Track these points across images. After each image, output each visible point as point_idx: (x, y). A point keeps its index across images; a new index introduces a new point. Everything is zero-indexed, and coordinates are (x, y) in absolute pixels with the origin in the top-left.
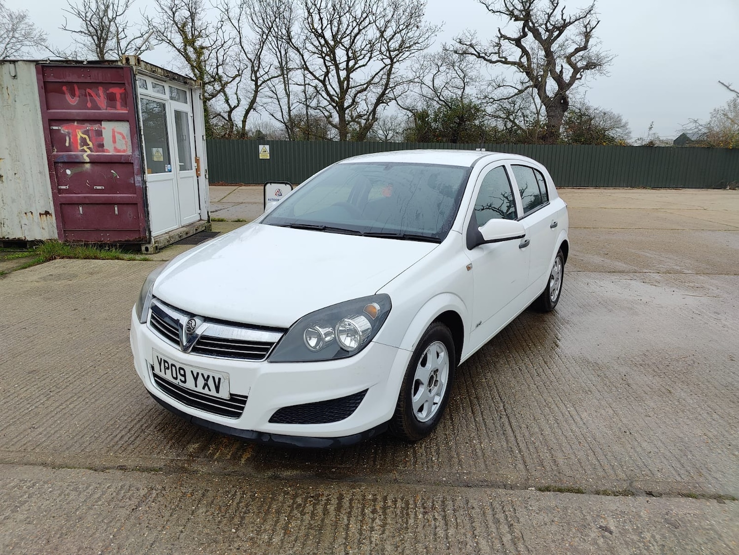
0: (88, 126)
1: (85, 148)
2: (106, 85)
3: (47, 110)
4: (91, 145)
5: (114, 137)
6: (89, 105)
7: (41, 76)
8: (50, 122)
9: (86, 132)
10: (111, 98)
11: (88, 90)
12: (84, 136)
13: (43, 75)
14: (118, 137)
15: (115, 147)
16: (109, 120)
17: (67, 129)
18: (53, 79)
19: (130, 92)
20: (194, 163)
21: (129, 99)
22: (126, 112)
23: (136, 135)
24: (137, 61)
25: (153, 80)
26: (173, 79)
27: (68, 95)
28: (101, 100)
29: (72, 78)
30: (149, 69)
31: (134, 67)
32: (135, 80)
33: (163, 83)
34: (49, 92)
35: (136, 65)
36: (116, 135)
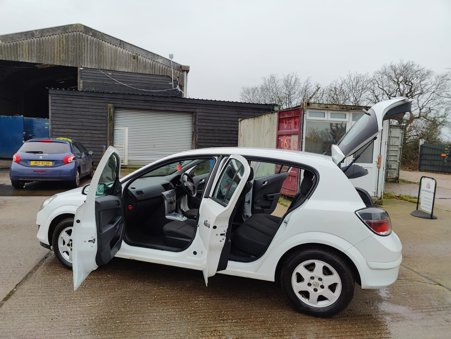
0: (288, 137)
1: (286, 147)
2: (294, 118)
3: (278, 130)
4: (287, 147)
6: (289, 128)
7: (278, 116)
8: (279, 136)
9: (287, 141)
10: (295, 124)
11: (290, 121)
12: (286, 142)
14: (295, 142)
15: (294, 148)
16: (293, 135)
17: (282, 139)
18: (281, 117)
19: (300, 120)
20: (375, 159)
21: (300, 124)
22: (298, 130)
23: (300, 142)
24: (307, 104)
25: (332, 112)
26: (352, 109)
27: (284, 124)
28: (293, 125)
29: (286, 116)
30: (322, 107)
31: (304, 108)
32: (304, 114)
33: (345, 113)
34: (280, 123)
35: (305, 106)
36: (295, 141)
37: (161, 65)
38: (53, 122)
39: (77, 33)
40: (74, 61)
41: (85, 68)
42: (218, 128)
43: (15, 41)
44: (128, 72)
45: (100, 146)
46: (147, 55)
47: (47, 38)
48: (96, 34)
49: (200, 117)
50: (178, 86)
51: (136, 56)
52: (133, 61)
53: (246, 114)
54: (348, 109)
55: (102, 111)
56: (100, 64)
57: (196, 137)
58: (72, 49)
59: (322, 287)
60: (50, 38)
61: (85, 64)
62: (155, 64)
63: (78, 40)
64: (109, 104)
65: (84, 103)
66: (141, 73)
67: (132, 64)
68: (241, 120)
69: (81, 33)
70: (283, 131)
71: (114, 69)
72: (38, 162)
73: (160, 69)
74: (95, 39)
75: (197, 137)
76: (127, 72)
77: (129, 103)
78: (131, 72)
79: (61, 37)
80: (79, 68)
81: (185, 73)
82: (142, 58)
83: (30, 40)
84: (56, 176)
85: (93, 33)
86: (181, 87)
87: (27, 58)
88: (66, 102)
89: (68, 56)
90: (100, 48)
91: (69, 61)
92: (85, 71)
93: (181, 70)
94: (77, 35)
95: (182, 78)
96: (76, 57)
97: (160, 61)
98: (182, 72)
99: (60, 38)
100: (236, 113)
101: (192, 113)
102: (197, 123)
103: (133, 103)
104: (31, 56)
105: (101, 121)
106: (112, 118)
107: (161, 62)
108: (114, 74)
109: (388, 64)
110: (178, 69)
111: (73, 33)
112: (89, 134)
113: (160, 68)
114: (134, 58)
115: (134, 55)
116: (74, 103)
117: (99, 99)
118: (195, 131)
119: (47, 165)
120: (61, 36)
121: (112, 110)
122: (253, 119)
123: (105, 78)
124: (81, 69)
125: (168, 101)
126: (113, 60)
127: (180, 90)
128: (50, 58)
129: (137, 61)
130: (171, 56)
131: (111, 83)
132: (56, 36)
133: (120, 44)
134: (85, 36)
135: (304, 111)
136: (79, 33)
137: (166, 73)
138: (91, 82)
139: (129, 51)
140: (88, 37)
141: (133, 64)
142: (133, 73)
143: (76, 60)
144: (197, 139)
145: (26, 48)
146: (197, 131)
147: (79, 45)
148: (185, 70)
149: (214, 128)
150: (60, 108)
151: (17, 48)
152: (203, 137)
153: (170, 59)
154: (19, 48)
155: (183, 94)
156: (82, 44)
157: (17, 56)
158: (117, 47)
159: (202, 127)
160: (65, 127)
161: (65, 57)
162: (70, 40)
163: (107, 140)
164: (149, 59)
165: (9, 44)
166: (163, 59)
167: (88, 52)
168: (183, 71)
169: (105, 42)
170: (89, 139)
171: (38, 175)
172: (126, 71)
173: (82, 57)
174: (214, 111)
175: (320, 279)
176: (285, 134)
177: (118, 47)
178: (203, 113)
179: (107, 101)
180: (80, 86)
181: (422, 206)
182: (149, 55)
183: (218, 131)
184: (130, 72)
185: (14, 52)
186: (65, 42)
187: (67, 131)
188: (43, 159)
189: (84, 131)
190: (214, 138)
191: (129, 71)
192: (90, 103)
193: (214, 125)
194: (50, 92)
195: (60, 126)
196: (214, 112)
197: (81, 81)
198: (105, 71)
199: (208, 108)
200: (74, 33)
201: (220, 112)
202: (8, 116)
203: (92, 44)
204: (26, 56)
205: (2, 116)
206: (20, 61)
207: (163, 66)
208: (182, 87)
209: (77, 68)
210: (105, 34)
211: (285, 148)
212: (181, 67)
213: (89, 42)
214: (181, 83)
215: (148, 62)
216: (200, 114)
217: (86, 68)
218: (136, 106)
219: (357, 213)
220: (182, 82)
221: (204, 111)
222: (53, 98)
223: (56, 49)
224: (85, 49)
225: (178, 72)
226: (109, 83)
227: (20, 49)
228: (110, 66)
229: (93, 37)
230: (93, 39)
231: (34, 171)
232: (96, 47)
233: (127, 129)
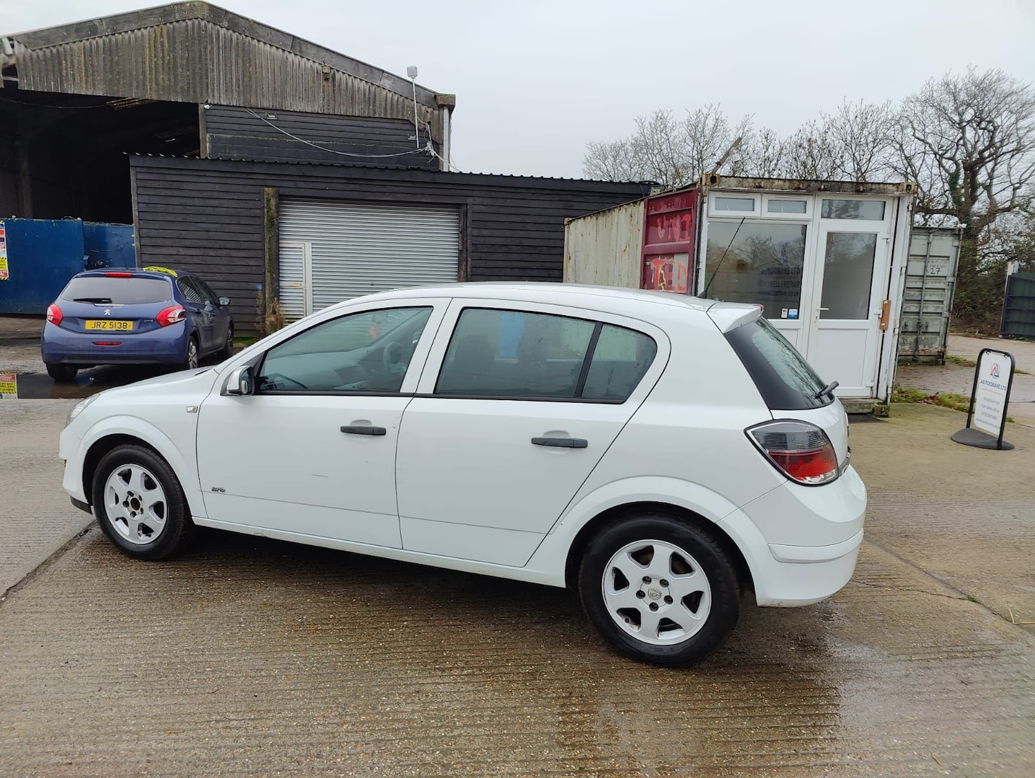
0: (667, 260)
1: (662, 284)
2: (681, 213)
3: (646, 245)
4: (665, 283)
5: (679, 271)
6: (670, 237)
7: (646, 210)
8: (646, 257)
9: (663, 269)
10: (683, 228)
11: (671, 220)
12: (663, 272)
13: (648, 209)
14: (682, 272)
15: (679, 285)
16: (678, 253)
17: (654, 264)
18: (653, 212)
19: (694, 218)
20: (875, 309)
21: (693, 228)
22: (688, 242)
23: (691, 270)
24: (709, 180)
25: (773, 197)
26: (820, 189)
27: (660, 228)
28: (677, 230)
29: (664, 210)
30: (747, 185)
31: (704, 188)
32: (702, 203)
33: (803, 198)
34: (650, 226)
35: (706, 185)
36: (681, 269)
37: (390, 95)
38: (143, 231)
39: (193, 24)
40: (188, 88)
41: (215, 105)
42: (517, 242)
43: (54, 46)
44: (313, 111)
45: (251, 286)
46: (356, 69)
47: (126, 36)
48: (238, 23)
49: (477, 217)
50: (429, 144)
51: (331, 75)
52: (324, 86)
53: (584, 206)
54: (810, 189)
55: (251, 204)
56: (248, 96)
57: (467, 262)
58: (184, 62)
59: (669, 600)
60: (133, 36)
61: (213, 96)
62: (375, 92)
63: (198, 40)
64: (266, 189)
65: (210, 187)
66: (342, 115)
67: (322, 94)
68: (571, 222)
69: (203, 23)
70: (655, 246)
71: (282, 105)
72: (101, 321)
73: (386, 104)
74: (235, 36)
75: (469, 263)
76: (312, 113)
77: (311, 186)
78: (320, 112)
79: (159, 34)
80: (201, 107)
81: (446, 112)
82: (344, 77)
83: (87, 43)
84: (144, 353)
85: (230, 21)
86: (436, 146)
87: (84, 85)
88: (168, 185)
89: (175, 77)
90: (246, 55)
91: (179, 89)
92: (215, 112)
93: (435, 105)
94: (193, 28)
95: (439, 125)
96: (194, 78)
97: (387, 83)
98: (439, 110)
99: (155, 37)
100: (561, 205)
101: (458, 206)
102: (469, 229)
103: (321, 186)
104: (93, 80)
105: (250, 229)
106: (273, 222)
107: (387, 87)
108: (281, 117)
109: (939, 79)
110: (430, 103)
111: (184, 24)
112: (223, 258)
113: (386, 101)
114: (327, 79)
115: (326, 70)
116: (185, 186)
117: (244, 176)
118: (465, 250)
119: (122, 329)
120: (157, 31)
121: (273, 202)
122: (594, 218)
123: (261, 128)
124: (207, 107)
125: (401, 179)
126: (278, 83)
127: (433, 153)
128: (135, 84)
129: (334, 85)
130: (413, 72)
131: (276, 139)
132: (145, 32)
133: (292, 47)
134: (212, 28)
135: (702, 196)
136: (199, 23)
137: (400, 114)
138: (230, 139)
139: (314, 62)
140: (218, 31)
141: (324, 92)
142: (325, 114)
143: (194, 87)
144: (468, 267)
145: (79, 62)
146: (470, 248)
147: (200, 51)
148: (445, 104)
149: (509, 240)
150: (156, 200)
151: (60, 63)
152: (482, 264)
153: (410, 79)
154: (64, 62)
155: (441, 163)
156: (206, 48)
157: (61, 81)
158: (286, 53)
159: (482, 240)
160: (168, 242)
161: (169, 80)
162: (179, 39)
163: (265, 272)
164: (361, 80)
165: (41, 53)
166: (392, 81)
167: (221, 67)
168: (441, 107)
169: (259, 41)
170: (223, 269)
171: (103, 351)
172: (307, 111)
173: (207, 78)
174: (508, 201)
175: (664, 583)
176: (660, 253)
177: (289, 52)
178: (482, 207)
179: (261, 182)
180: (206, 148)
181: (977, 419)
182: (361, 71)
183: (519, 247)
184: (318, 113)
185: (53, 71)
186: (166, 44)
187: (173, 251)
188: (113, 316)
189: (212, 253)
190: (508, 264)
191: (316, 109)
192: (225, 188)
193: (508, 233)
194: (132, 162)
195: (158, 241)
196: (508, 203)
197: (208, 135)
198: (261, 111)
199: (493, 194)
200: (186, 23)
201: (522, 203)
202: (48, 220)
203: (228, 48)
204: (81, 81)
205: (35, 220)
206: (69, 92)
207: (392, 96)
208: (438, 145)
209: (197, 105)
210: (259, 24)
211: (659, 285)
212: (435, 96)
213: (221, 44)
214: (437, 137)
215: (359, 88)
216: (476, 208)
217: (217, 105)
218: (327, 192)
219: (749, 432)
220: (439, 135)
221: (486, 201)
222: (140, 176)
223: (147, 63)
224: (212, 59)
225: (430, 110)
226: (271, 139)
227: (66, 63)
228: (271, 99)
229: (231, 31)
230: (231, 36)
231: (93, 343)
232: (237, 55)
233: (308, 245)
